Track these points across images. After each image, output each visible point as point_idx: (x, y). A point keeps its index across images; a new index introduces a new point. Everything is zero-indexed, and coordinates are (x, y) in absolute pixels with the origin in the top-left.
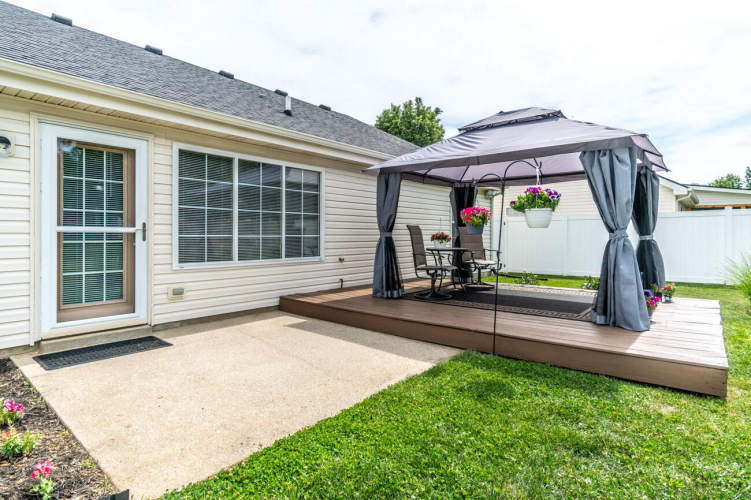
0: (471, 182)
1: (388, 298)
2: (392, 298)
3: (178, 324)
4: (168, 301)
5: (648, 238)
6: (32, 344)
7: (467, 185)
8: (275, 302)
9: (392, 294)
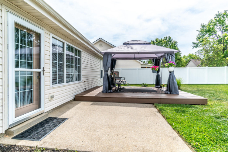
0: (115, 58)
1: (110, 93)
2: (111, 92)
3: (51, 111)
4: (49, 101)
5: (158, 74)
6: (4, 132)
7: (114, 59)
8: (72, 98)
9: (110, 91)
